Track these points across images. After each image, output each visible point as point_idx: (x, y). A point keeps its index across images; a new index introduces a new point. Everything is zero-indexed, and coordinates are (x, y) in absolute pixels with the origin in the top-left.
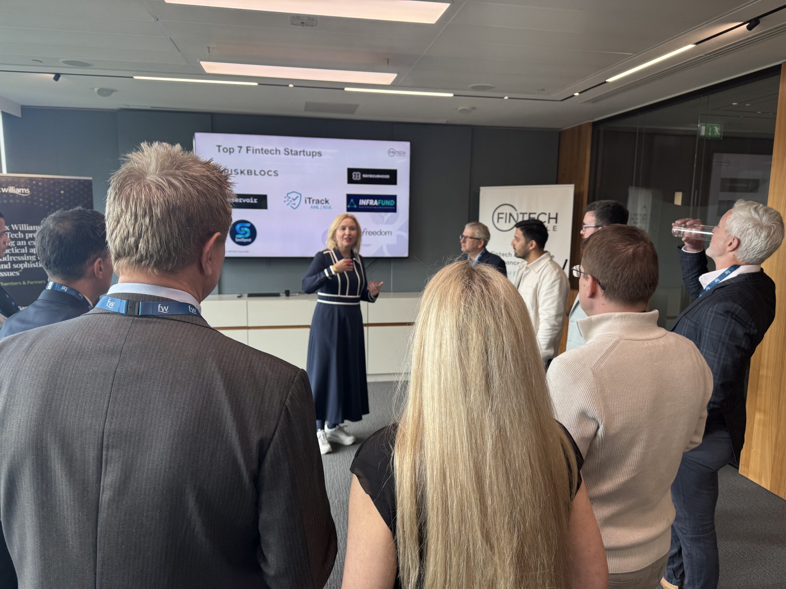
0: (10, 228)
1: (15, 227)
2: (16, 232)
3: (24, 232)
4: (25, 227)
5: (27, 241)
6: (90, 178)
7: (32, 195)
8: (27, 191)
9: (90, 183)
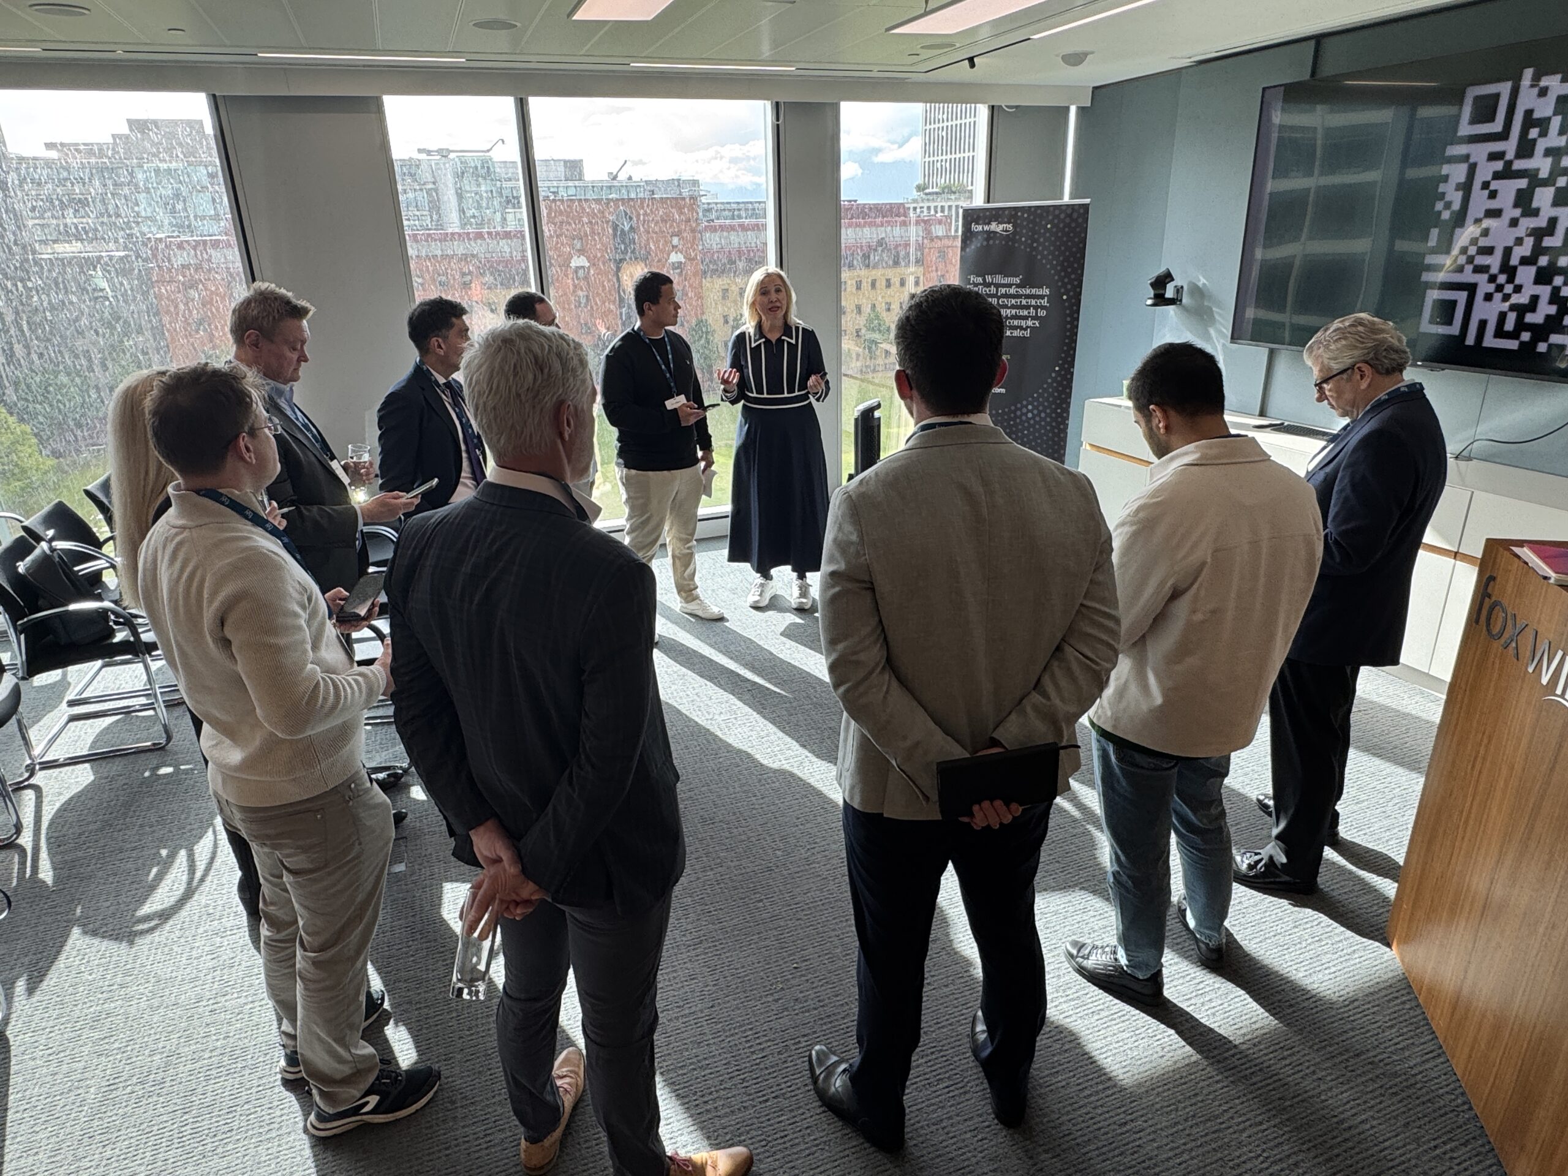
0: (984, 280)
1: (989, 279)
2: (989, 285)
3: (997, 286)
4: (999, 279)
5: (999, 298)
6: (1087, 201)
7: (1015, 233)
8: (1010, 227)
9: (1086, 207)
